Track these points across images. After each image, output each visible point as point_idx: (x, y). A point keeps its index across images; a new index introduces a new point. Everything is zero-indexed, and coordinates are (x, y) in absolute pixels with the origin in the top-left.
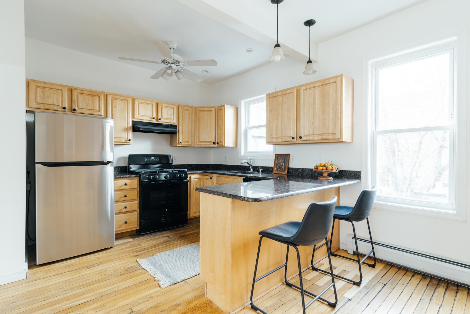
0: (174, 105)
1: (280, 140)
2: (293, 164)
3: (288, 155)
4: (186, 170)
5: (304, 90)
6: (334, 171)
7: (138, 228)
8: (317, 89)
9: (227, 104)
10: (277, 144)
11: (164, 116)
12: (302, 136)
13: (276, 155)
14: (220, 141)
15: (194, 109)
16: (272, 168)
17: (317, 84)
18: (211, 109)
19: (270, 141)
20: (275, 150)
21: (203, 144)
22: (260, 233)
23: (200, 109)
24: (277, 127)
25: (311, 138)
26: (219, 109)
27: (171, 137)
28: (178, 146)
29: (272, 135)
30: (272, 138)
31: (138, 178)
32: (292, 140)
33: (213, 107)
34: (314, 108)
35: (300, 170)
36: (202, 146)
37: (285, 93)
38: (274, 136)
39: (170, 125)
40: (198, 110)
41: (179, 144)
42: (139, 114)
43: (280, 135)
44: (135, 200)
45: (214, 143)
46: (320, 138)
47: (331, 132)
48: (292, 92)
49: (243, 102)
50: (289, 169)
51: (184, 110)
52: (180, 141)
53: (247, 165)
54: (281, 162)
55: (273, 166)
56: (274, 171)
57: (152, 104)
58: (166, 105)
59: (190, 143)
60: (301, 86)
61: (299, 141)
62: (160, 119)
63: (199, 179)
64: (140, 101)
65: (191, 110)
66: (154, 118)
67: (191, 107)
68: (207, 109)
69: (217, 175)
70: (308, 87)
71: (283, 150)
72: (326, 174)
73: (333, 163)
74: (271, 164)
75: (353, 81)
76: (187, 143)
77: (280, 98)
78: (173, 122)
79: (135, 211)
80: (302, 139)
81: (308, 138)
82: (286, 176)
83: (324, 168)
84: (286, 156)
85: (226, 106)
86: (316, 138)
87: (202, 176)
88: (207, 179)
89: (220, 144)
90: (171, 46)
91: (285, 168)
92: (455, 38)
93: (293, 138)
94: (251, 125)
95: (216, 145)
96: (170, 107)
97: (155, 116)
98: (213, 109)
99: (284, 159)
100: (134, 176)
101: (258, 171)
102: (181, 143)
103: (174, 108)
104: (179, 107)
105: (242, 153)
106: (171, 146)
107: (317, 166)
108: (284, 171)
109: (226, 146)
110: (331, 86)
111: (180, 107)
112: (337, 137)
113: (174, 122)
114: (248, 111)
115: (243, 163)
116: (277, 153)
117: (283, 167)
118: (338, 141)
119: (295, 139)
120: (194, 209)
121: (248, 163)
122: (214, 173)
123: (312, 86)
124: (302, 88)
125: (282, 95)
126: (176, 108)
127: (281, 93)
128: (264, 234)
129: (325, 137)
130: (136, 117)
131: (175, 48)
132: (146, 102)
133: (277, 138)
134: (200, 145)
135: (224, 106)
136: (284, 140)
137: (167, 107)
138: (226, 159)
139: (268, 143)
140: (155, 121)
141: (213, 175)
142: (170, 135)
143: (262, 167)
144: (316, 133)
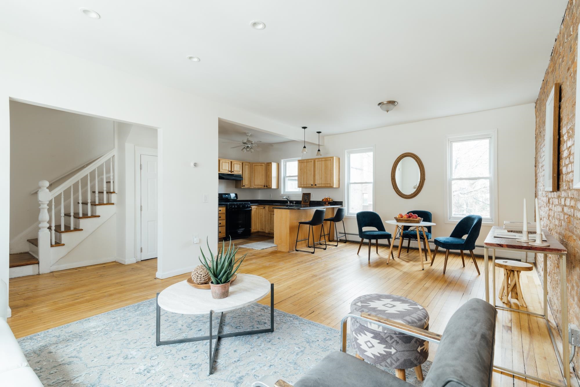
0: (240, 162)
1: (305, 186)
2: (312, 199)
3: (309, 194)
4: (250, 203)
5: (317, 161)
6: (331, 201)
7: (225, 236)
8: (323, 162)
9: (273, 162)
10: (303, 187)
11: (235, 170)
12: (316, 184)
13: (303, 193)
14: (269, 185)
15: (251, 164)
16: (301, 201)
17: (323, 159)
18: (263, 164)
19: (300, 186)
20: (302, 191)
21: (257, 186)
22: (299, 223)
23: (255, 164)
24: (304, 178)
25: (320, 185)
26: (268, 164)
27: (236, 182)
28: (242, 188)
29: (301, 183)
30: (302, 185)
31: (225, 207)
32: (311, 186)
33: (263, 163)
34: (322, 171)
35: (316, 202)
36: (256, 188)
37: (308, 161)
38: (302, 183)
39: (238, 175)
40: (254, 164)
41: (243, 187)
42: (222, 169)
43: (305, 183)
44: (224, 220)
45: (264, 186)
46: (324, 185)
47: (329, 183)
48: (312, 161)
49: (282, 161)
50: (310, 201)
51: (245, 165)
52: (244, 185)
53: (286, 200)
54: (306, 197)
55: (301, 200)
56: (302, 203)
57: (229, 163)
58: (236, 163)
59: (249, 186)
60: (316, 159)
61: (315, 187)
62: (233, 172)
63: (257, 208)
64: (223, 161)
65: (249, 165)
66: (230, 171)
67: (250, 163)
68: (259, 164)
69: (269, 206)
70: (319, 160)
71: (307, 191)
72: (327, 203)
73: (330, 197)
74: (300, 199)
75: (339, 159)
76: (247, 186)
77: (305, 164)
78: (239, 173)
79: (224, 226)
80: (316, 186)
81: (319, 185)
82: (309, 205)
83: (326, 200)
84: (309, 195)
85: (272, 163)
86: (323, 185)
87: (258, 207)
88: (261, 208)
89: (268, 187)
90: (248, 135)
91: (308, 201)
92: (372, 148)
93: (312, 185)
94: (287, 175)
95: (266, 188)
96: (238, 164)
97: (230, 170)
98: (264, 165)
99: (307, 196)
100: (224, 206)
101: (293, 203)
102: (244, 186)
103: (240, 164)
104: (242, 163)
105: (282, 193)
106: (236, 188)
107: (323, 199)
108: (308, 203)
109: (272, 188)
110: (329, 161)
111: (244, 163)
112: (331, 186)
113: (241, 173)
114: (285, 166)
115: (284, 198)
116: (304, 193)
117: (307, 200)
118: (331, 187)
119: (313, 186)
120: (254, 227)
121: (287, 199)
122: (267, 205)
123: (321, 160)
124: (316, 160)
125: (307, 162)
126: (241, 164)
127: (306, 161)
128: (301, 223)
129: (327, 185)
130: (221, 171)
131: (250, 135)
132: (226, 161)
133: (304, 184)
134: (255, 187)
135: (271, 163)
136: (307, 186)
137: (237, 164)
138: (270, 196)
139: (299, 187)
140: (230, 173)
141: (266, 206)
142: (235, 181)
143: (295, 201)
144: (323, 183)
